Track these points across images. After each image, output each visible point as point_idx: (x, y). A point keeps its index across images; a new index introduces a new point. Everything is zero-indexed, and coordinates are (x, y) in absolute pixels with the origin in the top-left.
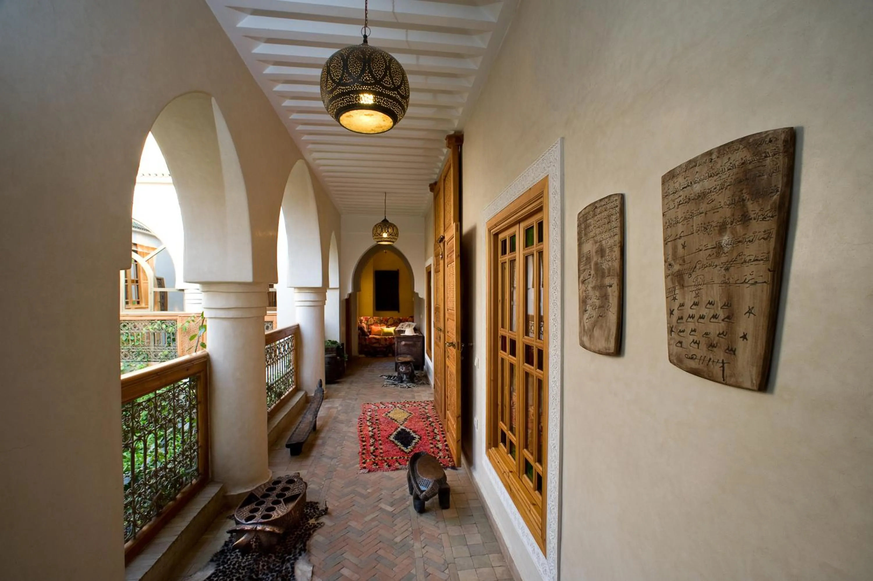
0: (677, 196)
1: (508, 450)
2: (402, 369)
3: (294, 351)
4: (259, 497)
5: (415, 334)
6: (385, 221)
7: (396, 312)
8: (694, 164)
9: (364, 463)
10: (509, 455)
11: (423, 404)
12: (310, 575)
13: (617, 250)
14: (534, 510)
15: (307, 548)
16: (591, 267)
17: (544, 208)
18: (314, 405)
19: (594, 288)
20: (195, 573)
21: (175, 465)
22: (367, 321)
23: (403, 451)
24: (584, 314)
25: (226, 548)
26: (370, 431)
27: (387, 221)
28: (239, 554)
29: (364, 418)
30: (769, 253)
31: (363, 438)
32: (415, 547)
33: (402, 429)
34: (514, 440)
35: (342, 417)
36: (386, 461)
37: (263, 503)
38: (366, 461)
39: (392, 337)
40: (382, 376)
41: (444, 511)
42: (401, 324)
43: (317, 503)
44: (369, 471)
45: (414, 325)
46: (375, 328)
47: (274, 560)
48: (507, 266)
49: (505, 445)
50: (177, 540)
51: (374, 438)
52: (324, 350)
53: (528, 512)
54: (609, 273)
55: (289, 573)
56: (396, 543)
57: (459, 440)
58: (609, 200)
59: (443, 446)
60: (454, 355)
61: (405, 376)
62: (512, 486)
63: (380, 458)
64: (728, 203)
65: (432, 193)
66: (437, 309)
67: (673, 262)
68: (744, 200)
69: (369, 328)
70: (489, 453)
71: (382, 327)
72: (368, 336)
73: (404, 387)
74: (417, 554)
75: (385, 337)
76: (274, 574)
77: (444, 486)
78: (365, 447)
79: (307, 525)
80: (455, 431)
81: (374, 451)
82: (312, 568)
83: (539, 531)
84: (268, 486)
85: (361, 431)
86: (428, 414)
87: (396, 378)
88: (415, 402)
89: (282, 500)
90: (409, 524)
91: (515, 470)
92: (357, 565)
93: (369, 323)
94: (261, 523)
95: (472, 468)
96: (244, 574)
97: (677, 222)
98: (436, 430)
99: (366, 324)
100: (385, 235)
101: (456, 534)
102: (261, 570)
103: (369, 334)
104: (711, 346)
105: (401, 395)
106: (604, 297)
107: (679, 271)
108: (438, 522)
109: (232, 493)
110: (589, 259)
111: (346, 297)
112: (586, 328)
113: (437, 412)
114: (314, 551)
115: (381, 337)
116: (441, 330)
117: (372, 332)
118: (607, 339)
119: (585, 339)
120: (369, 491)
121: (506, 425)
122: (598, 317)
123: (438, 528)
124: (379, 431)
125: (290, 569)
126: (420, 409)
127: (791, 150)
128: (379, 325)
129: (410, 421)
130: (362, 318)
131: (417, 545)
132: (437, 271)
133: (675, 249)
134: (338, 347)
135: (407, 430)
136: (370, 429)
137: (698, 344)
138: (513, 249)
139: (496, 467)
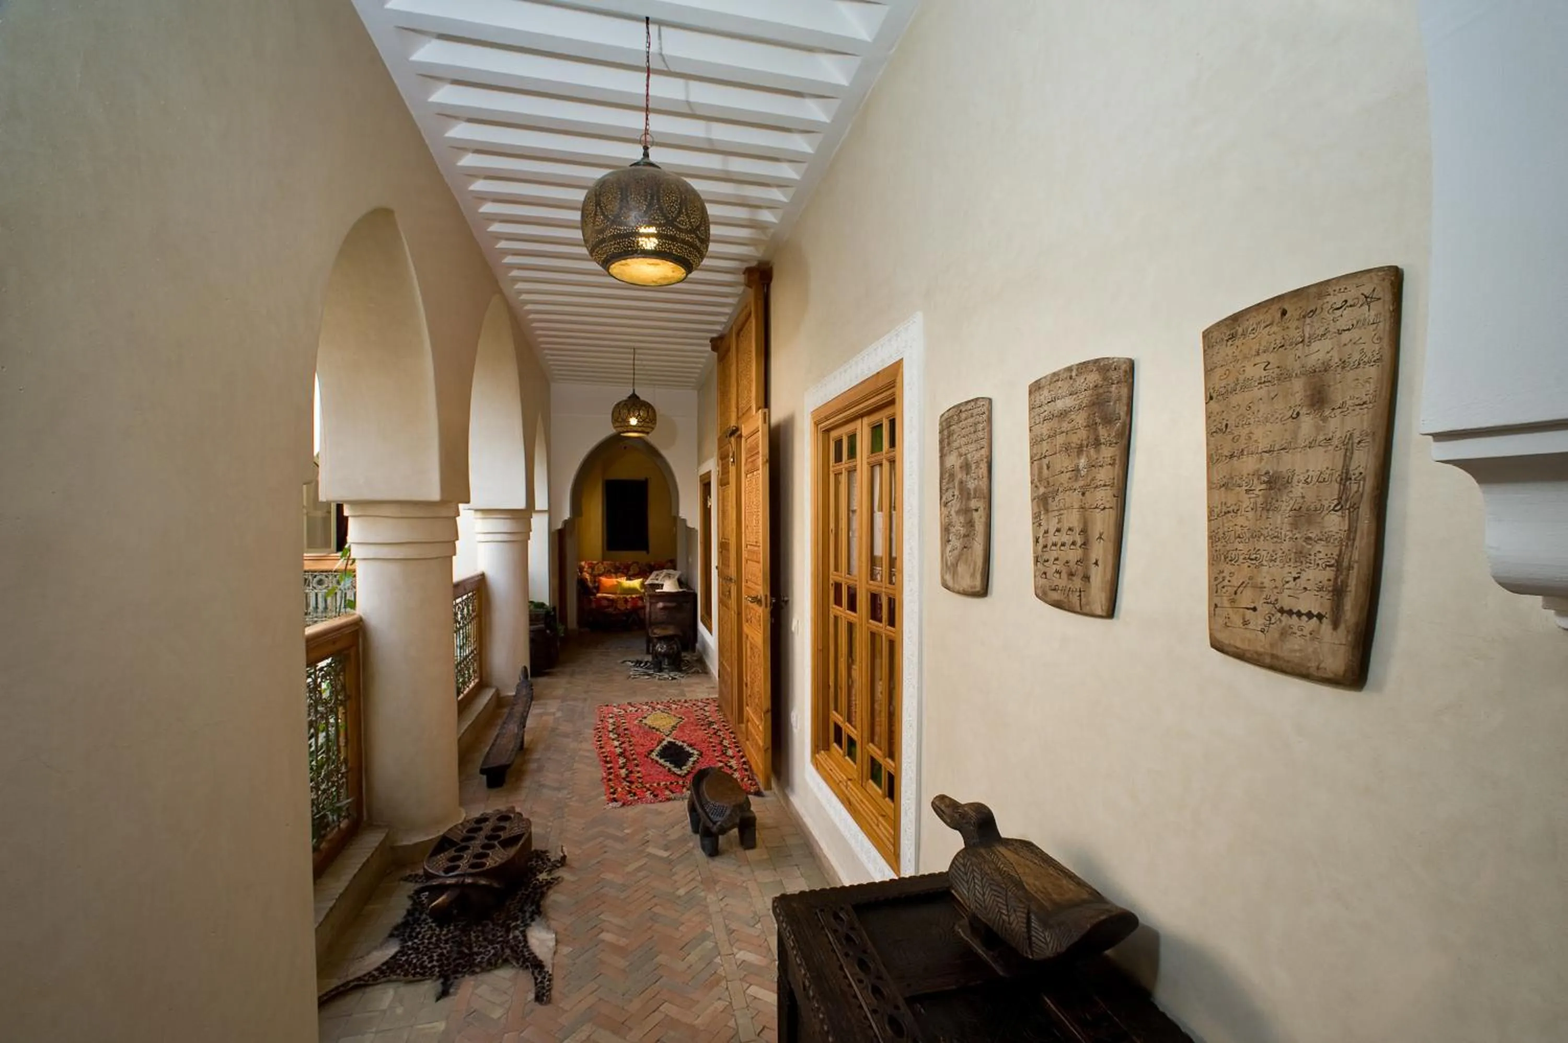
0: (1043, 411)
1: (844, 752)
2: (661, 648)
3: (477, 618)
4: (459, 842)
5: (681, 590)
6: (634, 397)
7: (644, 553)
8: (1057, 378)
9: (614, 793)
10: (847, 758)
11: (700, 704)
12: (552, 943)
13: (984, 466)
14: (883, 822)
15: (542, 909)
16: (954, 487)
17: (897, 400)
18: (519, 709)
19: (958, 512)
20: (368, 953)
21: (319, 796)
22: (593, 569)
23: (675, 774)
24: (946, 546)
25: (410, 918)
26: (616, 747)
27: (638, 398)
28: (434, 925)
29: (603, 728)
30: (1114, 479)
31: (606, 757)
32: (708, 900)
33: (669, 742)
34: (855, 734)
35: (565, 727)
36: (648, 790)
37: (467, 848)
38: (616, 790)
39: (638, 595)
40: (625, 661)
41: (750, 853)
42: (655, 573)
43: (546, 852)
44: (624, 804)
45: (677, 574)
46: (607, 581)
47: (493, 929)
48: (844, 478)
49: (841, 746)
50: (334, 906)
51: (625, 757)
52: (528, 617)
53: (875, 827)
54: (975, 493)
55: (520, 942)
56: (679, 897)
57: (768, 749)
58: (976, 404)
59: (738, 763)
60: (760, 617)
61: (666, 661)
62: (851, 799)
63: (640, 785)
64: (1085, 424)
65: (715, 354)
66: (723, 546)
67: (1038, 484)
68: (1096, 423)
69: (595, 582)
70: (816, 759)
71: (619, 580)
72: (594, 594)
73: (665, 679)
74: (712, 909)
75: (625, 596)
76: (496, 945)
77: (748, 814)
78: (611, 771)
79: (534, 882)
80: (762, 736)
81: (627, 776)
82: (554, 936)
83: (891, 847)
84: (469, 826)
85: (601, 748)
86: (710, 719)
87: (649, 664)
88: (686, 702)
89: (496, 843)
90: (697, 872)
91: (855, 776)
92: (623, 927)
93: (596, 572)
94: (471, 875)
95: (788, 791)
96: (449, 949)
97: (1043, 440)
98: (724, 741)
99: (591, 574)
100: (633, 421)
101: (767, 881)
102: (475, 942)
103: (595, 591)
104: (1071, 574)
105: (661, 690)
106: (970, 524)
107: (1044, 493)
108: (740, 866)
109: (405, 843)
110: (952, 476)
111: (559, 526)
112: (949, 563)
113: (725, 715)
114: (551, 914)
115: (618, 596)
116: (731, 579)
117: (601, 587)
118: (973, 575)
119: (948, 577)
120: (627, 831)
121: (841, 715)
122: (963, 549)
123: (741, 874)
124: (631, 746)
125: (521, 938)
126: (696, 711)
127: (1130, 380)
128: (613, 575)
129: (682, 729)
130: (583, 563)
131: (711, 898)
132: (723, 483)
133: (1040, 469)
134: (548, 613)
135: (677, 742)
136: (616, 743)
137: (1060, 573)
138: (852, 454)
139: (828, 778)
